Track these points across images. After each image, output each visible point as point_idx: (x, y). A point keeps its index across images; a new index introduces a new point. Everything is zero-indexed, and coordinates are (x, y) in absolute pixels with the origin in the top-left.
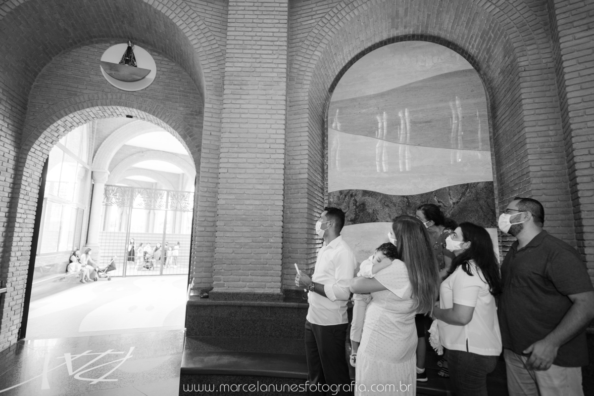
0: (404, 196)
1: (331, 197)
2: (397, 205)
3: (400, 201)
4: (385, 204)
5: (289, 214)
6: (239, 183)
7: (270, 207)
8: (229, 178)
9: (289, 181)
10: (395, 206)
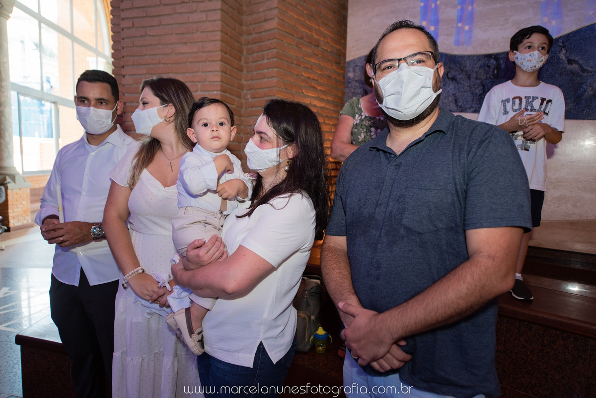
0: (489, 56)
1: (351, 69)
2: (474, 75)
3: (481, 67)
4: (450, 76)
5: (251, 100)
6: (152, 45)
7: (200, 85)
8: (136, 37)
9: (250, 37)
10: (469, 78)
